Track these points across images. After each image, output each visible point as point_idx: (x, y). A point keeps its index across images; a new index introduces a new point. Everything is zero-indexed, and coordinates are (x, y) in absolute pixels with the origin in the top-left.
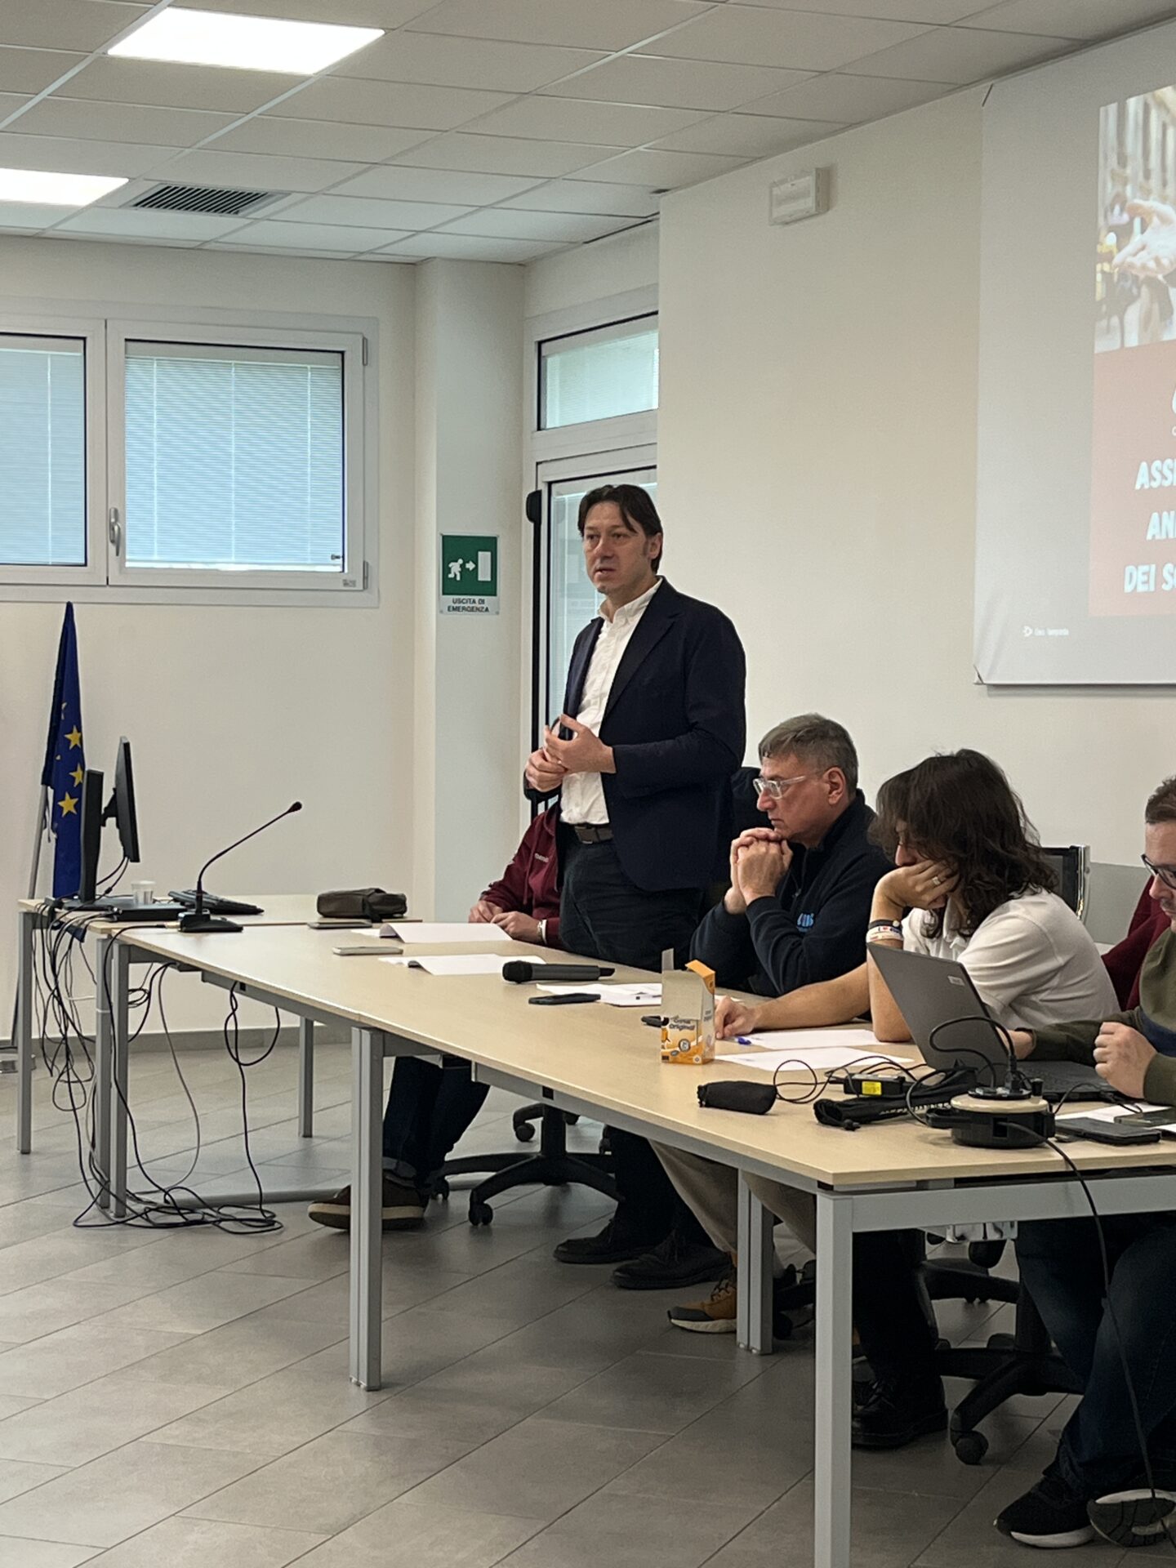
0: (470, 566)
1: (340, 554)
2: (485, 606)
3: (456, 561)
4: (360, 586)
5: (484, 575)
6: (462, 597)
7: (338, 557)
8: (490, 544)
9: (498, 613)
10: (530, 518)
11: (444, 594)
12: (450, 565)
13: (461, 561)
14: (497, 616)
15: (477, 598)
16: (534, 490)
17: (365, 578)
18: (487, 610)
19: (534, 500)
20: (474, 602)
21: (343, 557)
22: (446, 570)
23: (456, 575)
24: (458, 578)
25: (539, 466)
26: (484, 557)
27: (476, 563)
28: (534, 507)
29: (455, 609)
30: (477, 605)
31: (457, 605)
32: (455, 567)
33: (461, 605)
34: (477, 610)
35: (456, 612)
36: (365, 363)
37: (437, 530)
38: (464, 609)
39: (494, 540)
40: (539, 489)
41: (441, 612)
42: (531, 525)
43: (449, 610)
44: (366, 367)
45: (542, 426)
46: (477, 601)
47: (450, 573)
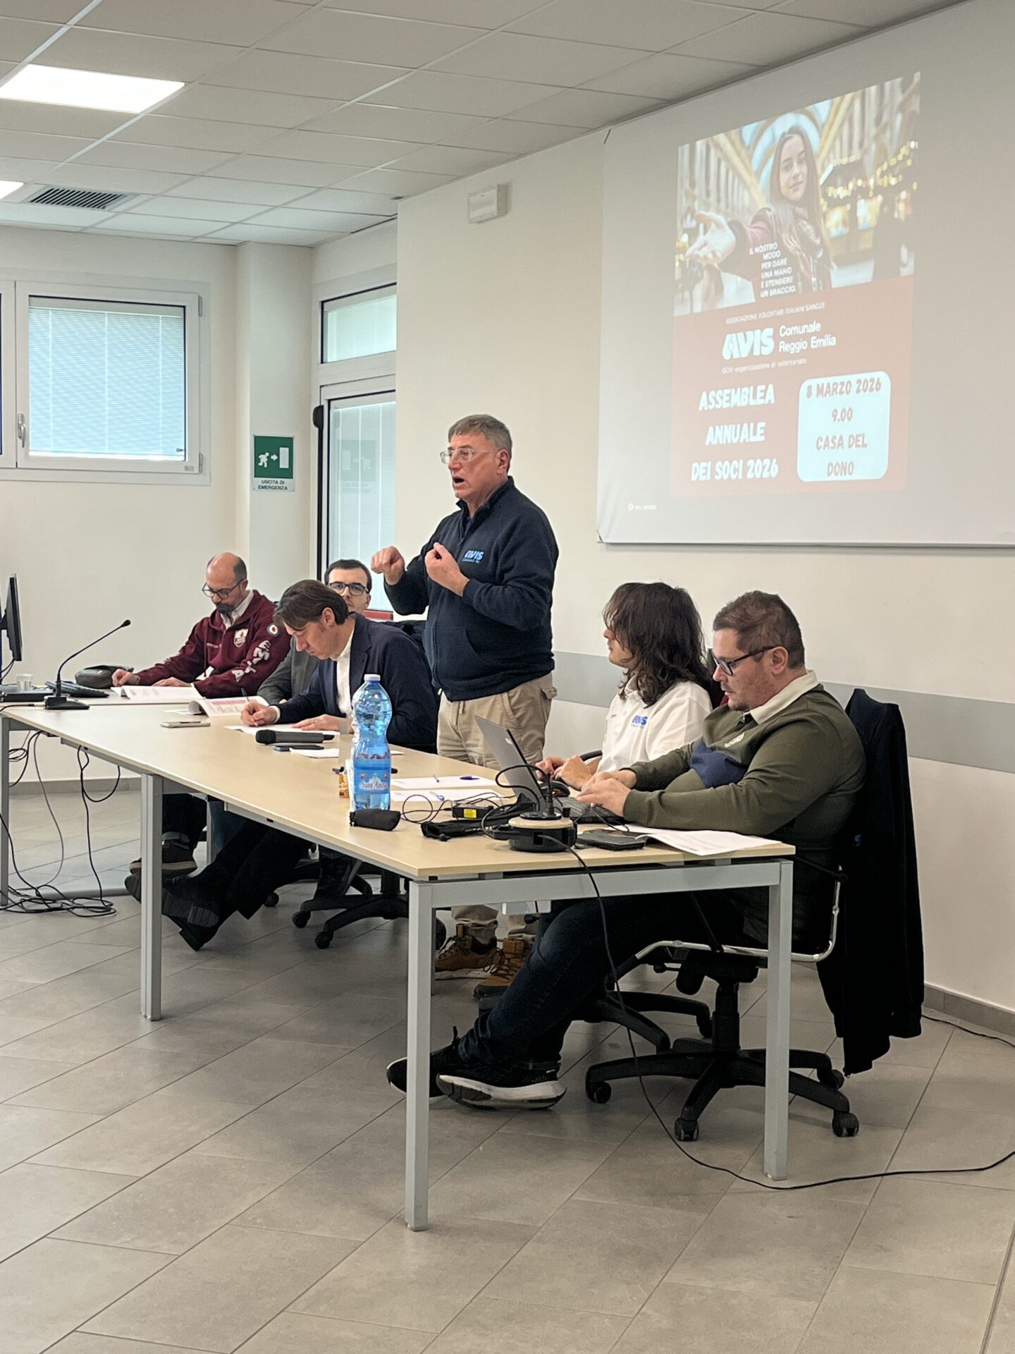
0: (274, 457)
1: (183, 448)
2: (284, 485)
3: (264, 454)
4: (196, 470)
5: (284, 464)
6: (268, 479)
7: (181, 450)
8: (288, 442)
9: (293, 490)
10: (316, 424)
11: (255, 476)
12: (260, 457)
13: (267, 454)
14: (294, 493)
15: (279, 480)
16: (318, 405)
17: (200, 465)
18: (286, 488)
19: (319, 412)
20: (277, 482)
21: (185, 450)
22: (257, 460)
23: (264, 464)
24: (266, 466)
25: (322, 388)
26: (284, 451)
27: (278, 456)
28: (318, 416)
29: (263, 487)
30: (279, 485)
31: (264, 485)
32: (263, 459)
33: (268, 485)
34: (279, 488)
35: (264, 490)
36: (200, 315)
37: (251, 432)
38: (270, 487)
39: (291, 439)
40: (322, 404)
41: (253, 489)
42: (317, 429)
43: (259, 488)
44: (201, 318)
45: (324, 361)
46: (279, 482)
47: (259, 462)
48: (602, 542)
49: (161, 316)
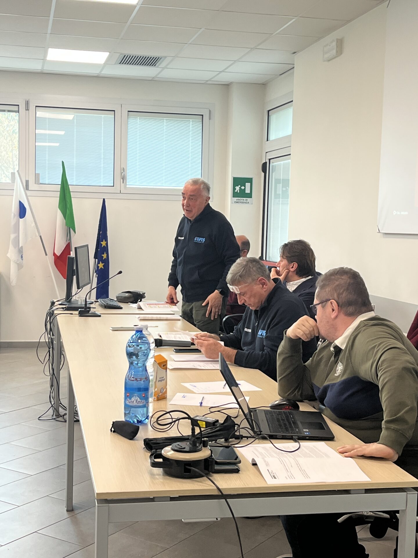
0: (243, 188)
2: (248, 201)
3: (238, 186)
5: (248, 191)
6: (239, 198)
8: (250, 180)
9: (252, 204)
10: (263, 171)
11: (233, 197)
12: (236, 187)
18: (248, 203)
19: (264, 165)
20: (244, 200)
23: (237, 191)
25: (267, 153)
26: (248, 185)
27: (245, 187)
28: (264, 167)
29: (237, 202)
30: (245, 201)
31: (238, 201)
32: (237, 188)
33: (239, 201)
34: (245, 203)
35: (237, 203)
36: (210, 119)
37: (231, 175)
38: (240, 202)
39: (252, 179)
40: (266, 161)
41: (232, 203)
42: (263, 174)
43: (235, 203)
44: (211, 120)
45: (269, 139)
46: (245, 200)
47: (235, 190)
48: (380, 232)
49: (191, 120)
